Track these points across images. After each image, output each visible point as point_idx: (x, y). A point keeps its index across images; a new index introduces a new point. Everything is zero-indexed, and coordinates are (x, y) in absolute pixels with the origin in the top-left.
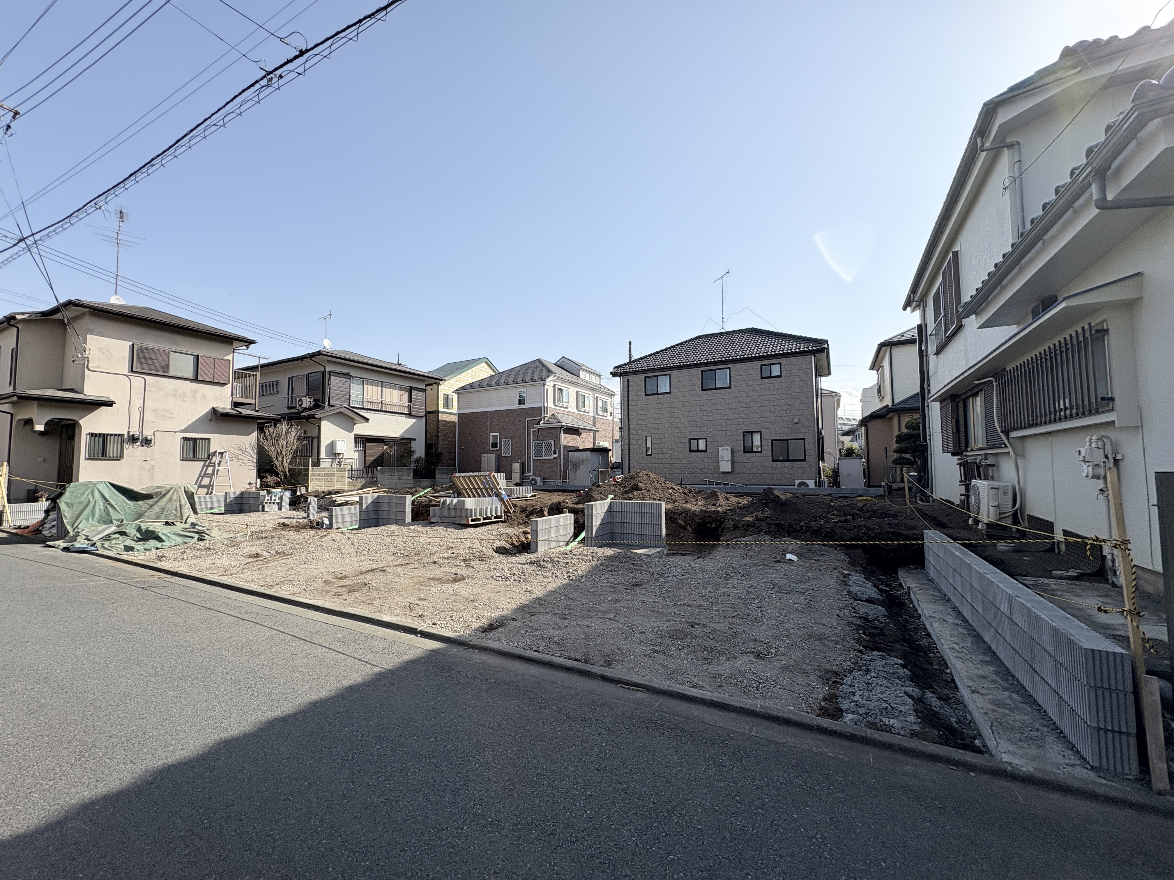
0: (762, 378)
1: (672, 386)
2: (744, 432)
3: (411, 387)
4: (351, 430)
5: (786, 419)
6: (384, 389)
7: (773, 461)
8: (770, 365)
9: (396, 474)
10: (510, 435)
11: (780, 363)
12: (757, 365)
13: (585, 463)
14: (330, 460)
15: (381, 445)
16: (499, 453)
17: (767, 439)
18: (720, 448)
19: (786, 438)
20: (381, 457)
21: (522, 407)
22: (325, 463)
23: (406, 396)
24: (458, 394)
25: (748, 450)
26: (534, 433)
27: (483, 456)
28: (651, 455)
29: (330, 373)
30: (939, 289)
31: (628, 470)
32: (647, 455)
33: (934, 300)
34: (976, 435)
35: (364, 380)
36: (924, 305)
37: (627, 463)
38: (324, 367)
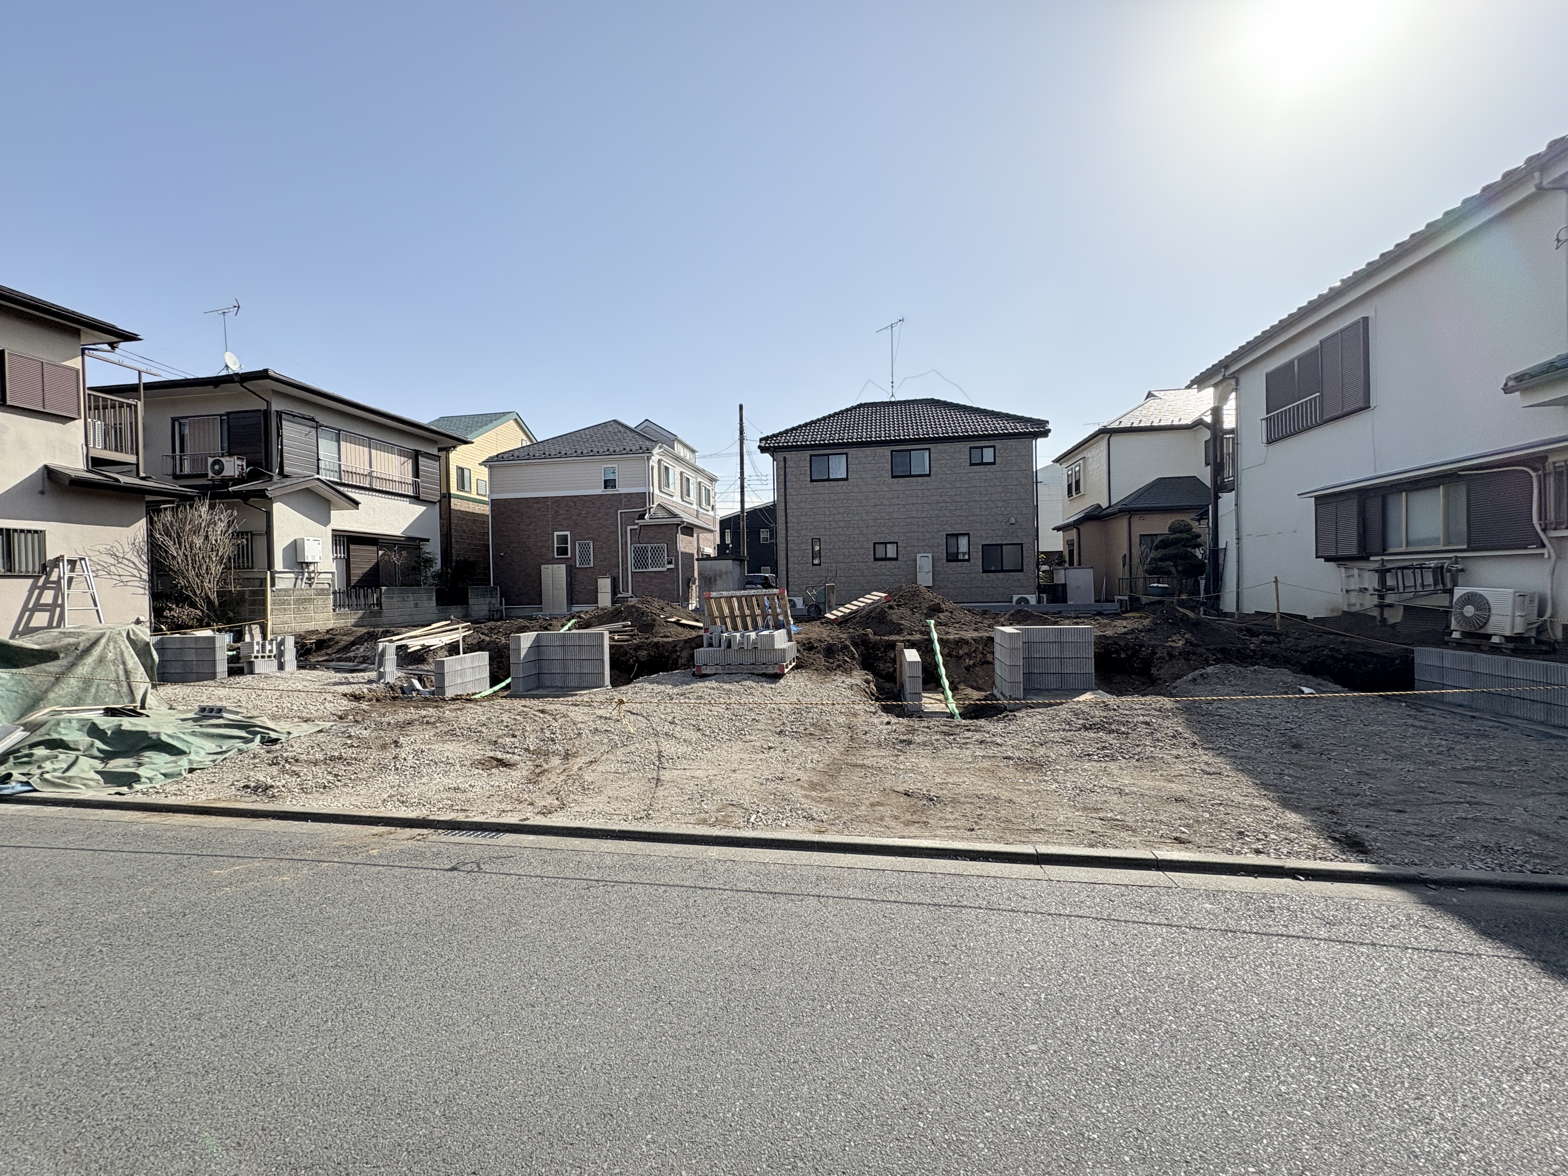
0: (972, 465)
1: (850, 470)
2: (947, 535)
3: (415, 451)
4: (326, 522)
5: (1000, 518)
6: (373, 451)
7: (984, 571)
8: (982, 448)
9: (411, 598)
10: (590, 536)
11: (994, 447)
12: (965, 446)
13: (724, 576)
14: (292, 575)
15: (375, 548)
16: (571, 563)
17: (977, 544)
18: (919, 556)
19: (999, 542)
20: (376, 569)
21: (610, 491)
22: (285, 581)
23: (409, 465)
24: (490, 467)
25: (953, 557)
26: (633, 532)
27: (543, 567)
28: (819, 564)
29: (279, 415)
30: (1292, 363)
31: (786, 586)
32: (814, 565)
33: (1269, 377)
34: (1413, 536)
35: (340, 431)
36: (1235, 383)
37: (785, 576)
38: (268, 402)
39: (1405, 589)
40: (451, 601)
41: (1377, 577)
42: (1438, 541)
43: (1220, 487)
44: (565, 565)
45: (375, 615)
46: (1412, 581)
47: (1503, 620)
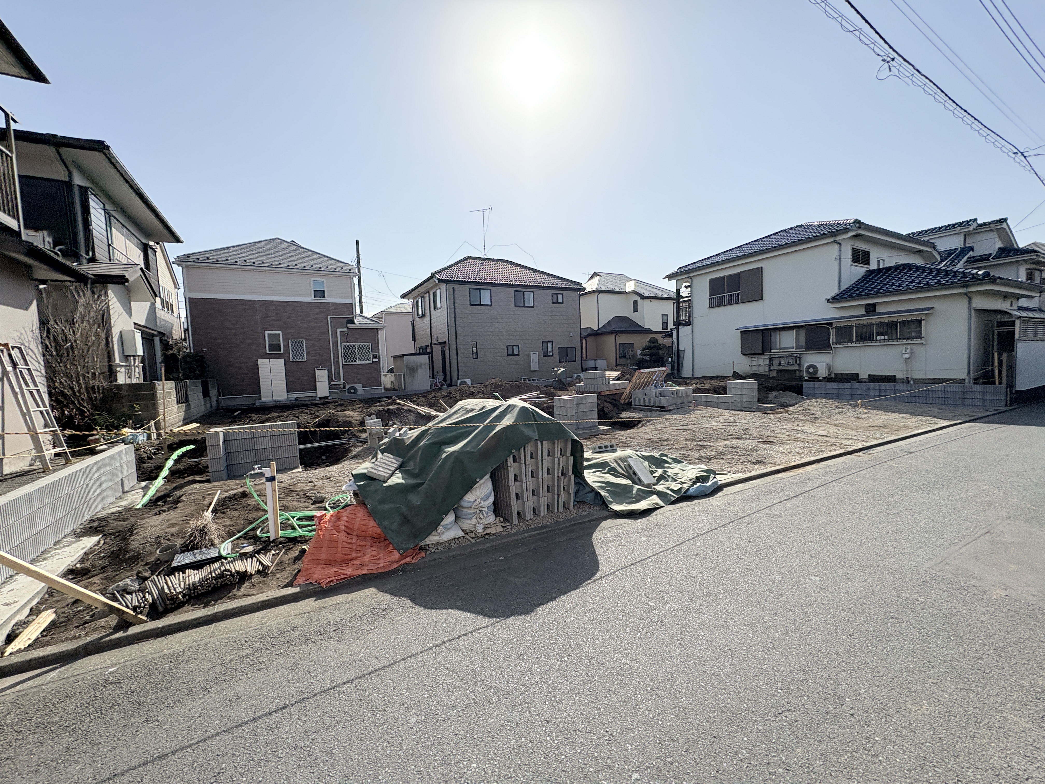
0: (553, 302)
1: (492, 300)
2: (543, 342)
3: (144, 244)
5: (566, 333)
6: (126, 241)
8: (557, 293)
9: (196, 391)
10: (302, 335)
11: (562, 294)
12: (549, 292)
14: (124, 369)
16: (286, 357)
17: (556, 347)
18: (531, 353)
19: (565, 346)
21: (318, 300)
22: (121, 375)
23: (142, 258)
24: (186, 267)
25: (545, 354)
26: (342, 333)
27: (260, 361)
28: (477, 358)
29: (84, 191)
30: (723, 278)
31: (457, 372)
32: (474, 358)
33: (711, 281)
34: (782, 346)
35: (110, 216)
36: (690, 280)
37: (456, 366)
38: (70, 173)
39: (780, 364)
40: (206, 394)
41: (768, 360)
42: (793, 348)
43: (679, 324)
44: (283, 360)
45: (188, 407)
46: (783, 361)
47: (822, 373)
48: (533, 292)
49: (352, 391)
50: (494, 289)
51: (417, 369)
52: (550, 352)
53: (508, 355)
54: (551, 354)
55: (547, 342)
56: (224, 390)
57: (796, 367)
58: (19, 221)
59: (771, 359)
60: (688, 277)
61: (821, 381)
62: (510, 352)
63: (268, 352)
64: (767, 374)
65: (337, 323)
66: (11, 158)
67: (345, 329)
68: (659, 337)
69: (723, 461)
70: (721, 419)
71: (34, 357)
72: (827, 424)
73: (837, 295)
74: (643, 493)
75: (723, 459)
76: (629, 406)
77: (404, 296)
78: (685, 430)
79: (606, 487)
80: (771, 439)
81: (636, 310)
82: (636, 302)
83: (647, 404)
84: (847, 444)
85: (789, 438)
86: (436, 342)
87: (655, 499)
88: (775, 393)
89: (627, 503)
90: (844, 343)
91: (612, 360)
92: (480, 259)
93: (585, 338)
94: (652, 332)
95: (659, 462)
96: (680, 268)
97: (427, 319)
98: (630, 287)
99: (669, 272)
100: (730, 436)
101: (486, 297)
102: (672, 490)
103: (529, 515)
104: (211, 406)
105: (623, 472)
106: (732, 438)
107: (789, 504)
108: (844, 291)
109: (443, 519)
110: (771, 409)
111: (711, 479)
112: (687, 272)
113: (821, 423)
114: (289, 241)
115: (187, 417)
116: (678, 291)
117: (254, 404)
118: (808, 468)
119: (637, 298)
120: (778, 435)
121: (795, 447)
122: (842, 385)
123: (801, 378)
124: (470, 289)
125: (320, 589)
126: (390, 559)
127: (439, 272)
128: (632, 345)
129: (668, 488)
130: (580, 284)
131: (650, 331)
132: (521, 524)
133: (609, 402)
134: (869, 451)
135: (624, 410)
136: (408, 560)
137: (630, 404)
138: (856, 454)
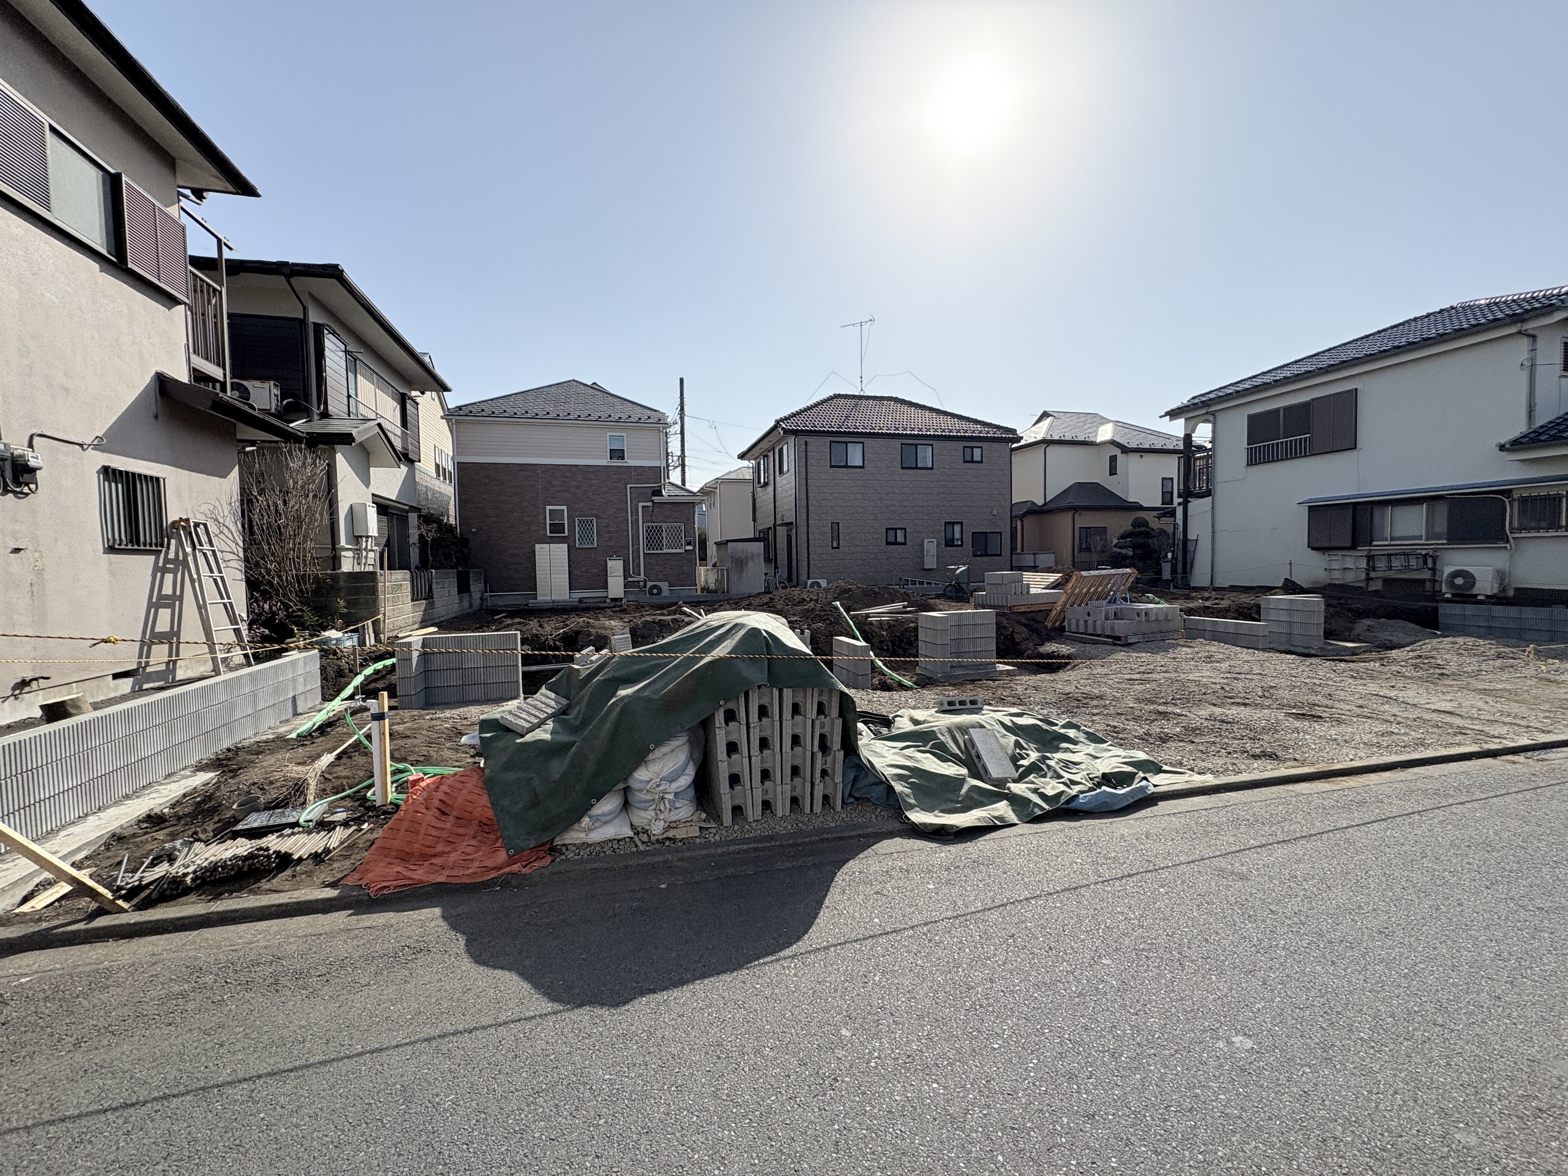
0: (965, 461)
1: (866, 458)
2: (946, 523)
3: (402, 393)
5: (986, 510)
6: (377, 390)
8: (972, 448)
9: (447, 585)
10: (595, 512)
11: (981, 448)
12: (960, 445)
14: (351, 553)
16: (570, 542)
17: (968, 531)
18: (926, 541)
19: (985, 531)
21: (616, 463)
22: (347, 561)
23: (400, 412)
24: (457, 423)
25: (950, 543)
26: (645, 509)
27: (537, 546)
28: (838, 548)
29: (318, 329)
30: (1277, 411)
31: (806, 568)
32: (833, 548)
33: (1251, 418)
34: (1397, 534)
35: (355, 360)
36: (1211, 418)
37: (806, 559)
38: (305, 309)
39: (1390, 568)
40: (463, 588)
41: (1365, 561)
42: (1420, 538)
43: (1187, 494)
44: (566, 545)
45: (431, 605)
46: (1396, 563)
47: (1485, 586)
48: (932, 445)
49: (655, 591)
50: (868, 441)
51: (747, 564)
52: (957, 540)
53: (888, 543)
54: (959, 543)
55: (953, 523)
56: (491, 584)
57: (1426, 575)
58: (224, 369)
59: (1370, 558)
60: (1207, 413)
61: (1481, 602)
62: (891, 539)
63: (548, 534)
64: (1362, 585)
65: (639, 495)
66: (220, 293)
67: (649, 504)
68: (1149, 517)
69: (1191, 747)
70: (1225, 666)
71: (230, 536)
72: (1467, 687)
73: (1524, 437)
74: (980, 795)
75: (1193, 742)
76: (1059, 633)
77: (742, 456)
78: (1143, 681)
79: (911, 777)
80: (1318, 711)
81: (1113, 472)
82: (1113, 459)
83: (1090, 631)
84: (1496, 733)
85: (1358, 711)
86: (781, 522)
87: (1002, 808)
88: (1367, 622)
89: (942, 811)
90: (1538, 529)
91: (1066, 552)
92: (854, 397)
93: (1022, 518)
94: (1141, 508)
95: (1049, 738)
96: (1194, 398)
97: (770, 489)
98: (1105, 433)
99: (1174, 406)
100: (1228, 698)
101: (855, 456)
102: (1043, 796)
103: (754, 812)
104: (471, 605)
105: (958, 752)
106: (1233, 703)
107: (1280, 852)
108: (1542, 427)
109: (592, 806)
110: (1354, 652)
111: (1136, 781)
112: (1206, 404)
113: (1451, 686)
114: (590, 383)
115: (427, 617)
116: (1188, 438)
117: (527, 605)
118: (1373, 778)
119: (1117, 451)
120: (1337, 705)
121: (1364, 731)
122: (1529, 613)
123: (1436, 595)
124: (831, 442)
125: (366, 897)
126: (490, 863)
127: (786, 418)
128: (1103, 530)
129: (1035, 791)
130: (1013, 431)
131: (1138, 507)
132: (736, 827)
133: (1025, 625)
134: (1543, 754)
135: (1050, 639)
136: (516, 868)
137: (1062, 629)
138: (1510, 757)
